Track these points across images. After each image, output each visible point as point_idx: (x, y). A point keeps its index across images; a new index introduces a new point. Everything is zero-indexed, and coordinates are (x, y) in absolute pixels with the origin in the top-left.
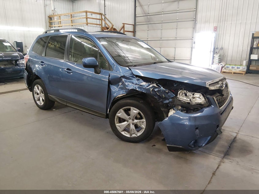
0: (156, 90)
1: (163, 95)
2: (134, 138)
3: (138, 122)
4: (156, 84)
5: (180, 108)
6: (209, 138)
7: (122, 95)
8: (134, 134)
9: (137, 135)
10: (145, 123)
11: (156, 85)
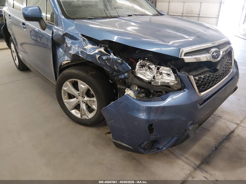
0: (104, 58)
1: (115, 67)
2: (85, 120)
3: (88, 100)
4: (104, 48)
5: (136, 88)
6: (174, 139)
7: (67, 62)
8: (84, 115)
9: (88, 117)
10: (96, 103)
11: (105, 50)
